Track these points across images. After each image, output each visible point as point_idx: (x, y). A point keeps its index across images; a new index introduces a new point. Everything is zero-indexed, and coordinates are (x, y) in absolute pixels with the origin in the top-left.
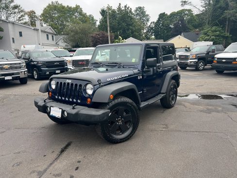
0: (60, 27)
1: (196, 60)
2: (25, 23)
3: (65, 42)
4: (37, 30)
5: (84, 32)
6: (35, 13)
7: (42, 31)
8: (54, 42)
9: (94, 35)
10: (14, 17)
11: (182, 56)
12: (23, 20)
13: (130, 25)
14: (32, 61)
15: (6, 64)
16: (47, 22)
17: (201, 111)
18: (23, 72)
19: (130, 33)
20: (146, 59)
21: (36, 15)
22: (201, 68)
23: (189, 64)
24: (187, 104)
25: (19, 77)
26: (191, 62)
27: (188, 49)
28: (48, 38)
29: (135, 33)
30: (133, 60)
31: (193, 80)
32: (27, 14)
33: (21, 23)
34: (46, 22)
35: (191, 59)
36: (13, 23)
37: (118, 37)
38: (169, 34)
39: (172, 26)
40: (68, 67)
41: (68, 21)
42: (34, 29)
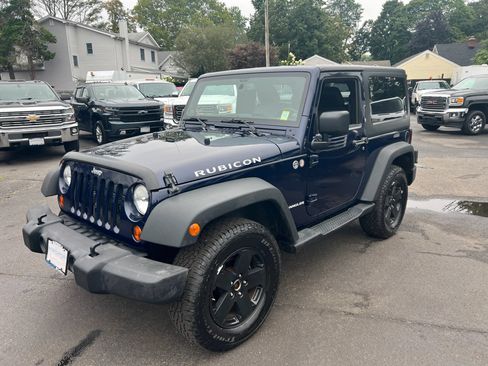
0: (171, 34)
1: (465, 110)
2: (101, 26)
3: (177, 65)
4: (122, 40)
5: (217, 44)
6: (121, 5)
7: (131, 42)
8: (155, 66)
9: (235, 51)
10: (79, 14)
11: (430, 98)
12: (96, 18)
13: (316, 28)
14: (93, 105)
15: (32, 112)
16: (145, 24)
17: (471, 254)
18: (68, 129)
19: (315, 47)
20: (320, 114)
21: (125, 8)
22: (476, 129)
23: (446, 118)
24: (430, 229)
25: (60, 139)
26: (452, 114)
27: (445, 83)
28: (143, 57)
29: (326, 46)
30: (285, 116)
31: (453, 160)
32: (105, 7)
33: (94, 26)
34: (143, 23)
35: (450, 107)
36: (75, 26)
37: (287, 54)
38: (405, 47)
39: (412, 30)
40: (166, 121)
41: (186, 22)
42: (115, 39)
